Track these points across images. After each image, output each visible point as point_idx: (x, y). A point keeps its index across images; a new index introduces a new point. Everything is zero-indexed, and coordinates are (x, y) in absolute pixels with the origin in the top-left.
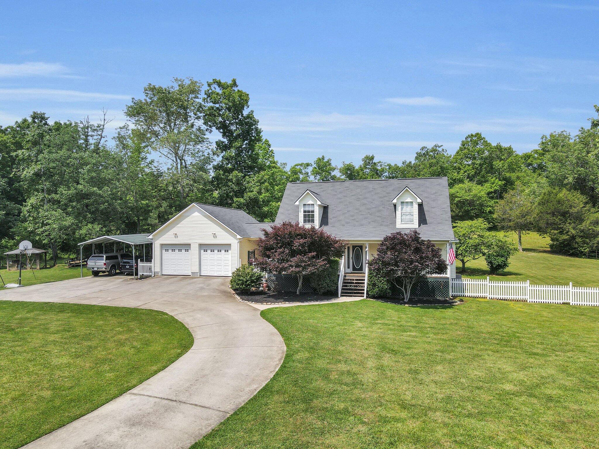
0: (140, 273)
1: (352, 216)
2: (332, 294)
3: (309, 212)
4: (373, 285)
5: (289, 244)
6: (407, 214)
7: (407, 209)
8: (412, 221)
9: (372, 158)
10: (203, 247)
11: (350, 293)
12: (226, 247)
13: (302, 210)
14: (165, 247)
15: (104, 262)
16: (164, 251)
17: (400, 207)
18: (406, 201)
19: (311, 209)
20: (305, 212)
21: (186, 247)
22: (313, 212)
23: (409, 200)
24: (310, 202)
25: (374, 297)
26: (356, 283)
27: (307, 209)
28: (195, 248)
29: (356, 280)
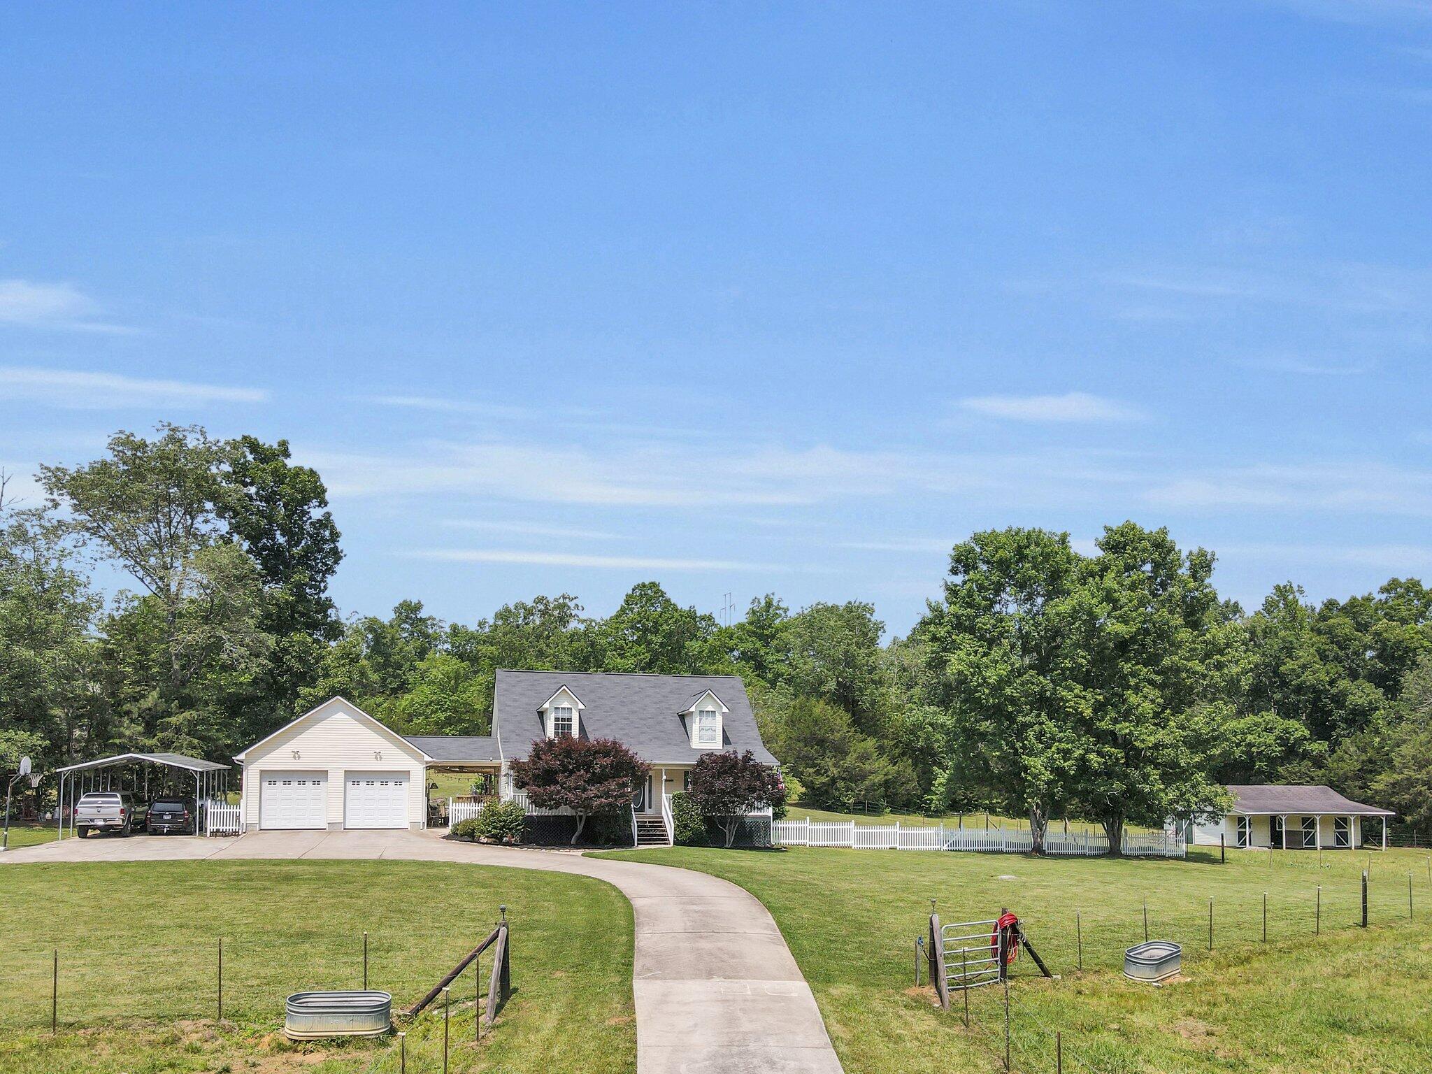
0: (210, 827)
1: (622, 729)
2: (626, 842)
3: (563, 720)
4: (681, 826)
5: (588, 766)
6: (707, 728)
7: (707, 721)
8: (713, 739)
9: (418, 607)
10: (354, 776)
11: (650, 840)
12: (400, 777)
13: (553, 716)
14: (269, 776)
15: (121, 806)
16: (265, 784)
17: (698, 719)
18: (707, 710)
19: (566, 716)
20: (557, 719)
21: (318, 776)
22: (570, 720)
23: (710, 708)
24: (566, 705)
25: (683, 844)
26: (650, 826)
27: (560, 715)
28: (336, 778)
29: (649, 822)
